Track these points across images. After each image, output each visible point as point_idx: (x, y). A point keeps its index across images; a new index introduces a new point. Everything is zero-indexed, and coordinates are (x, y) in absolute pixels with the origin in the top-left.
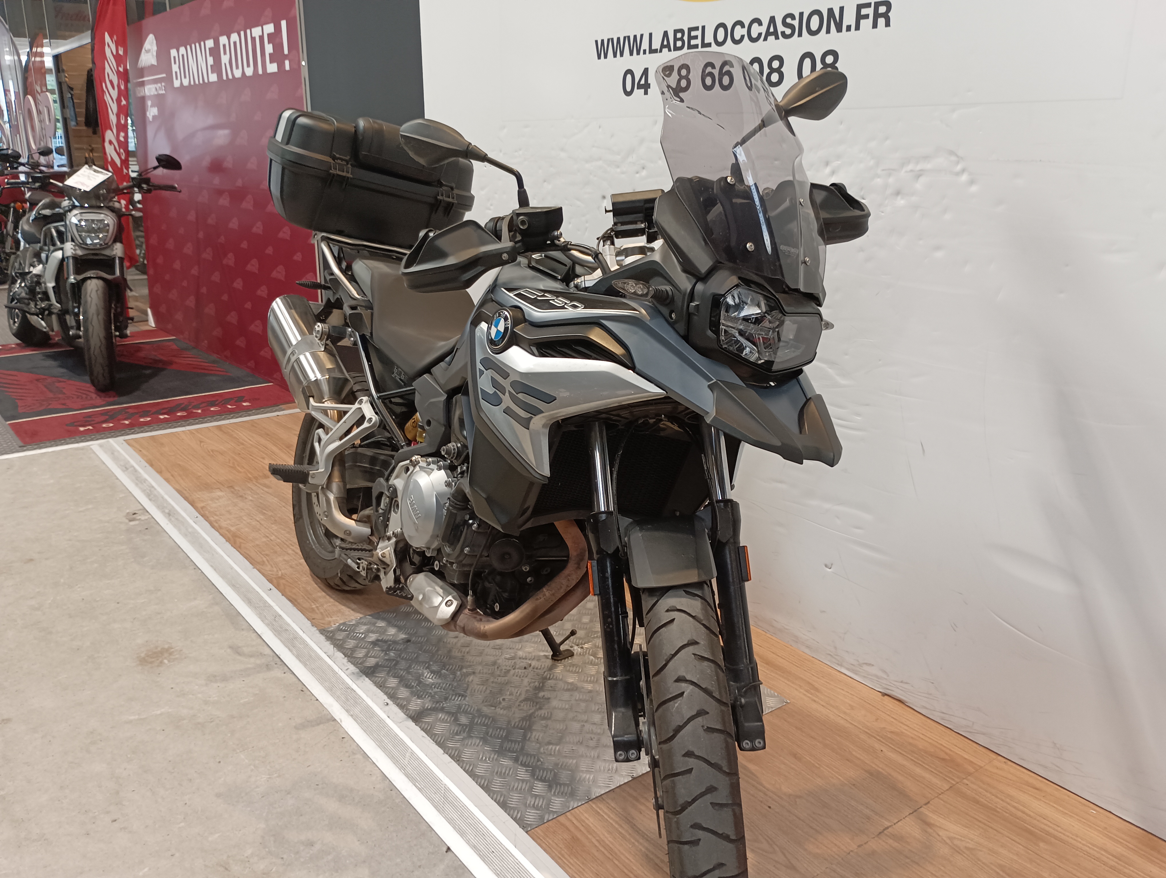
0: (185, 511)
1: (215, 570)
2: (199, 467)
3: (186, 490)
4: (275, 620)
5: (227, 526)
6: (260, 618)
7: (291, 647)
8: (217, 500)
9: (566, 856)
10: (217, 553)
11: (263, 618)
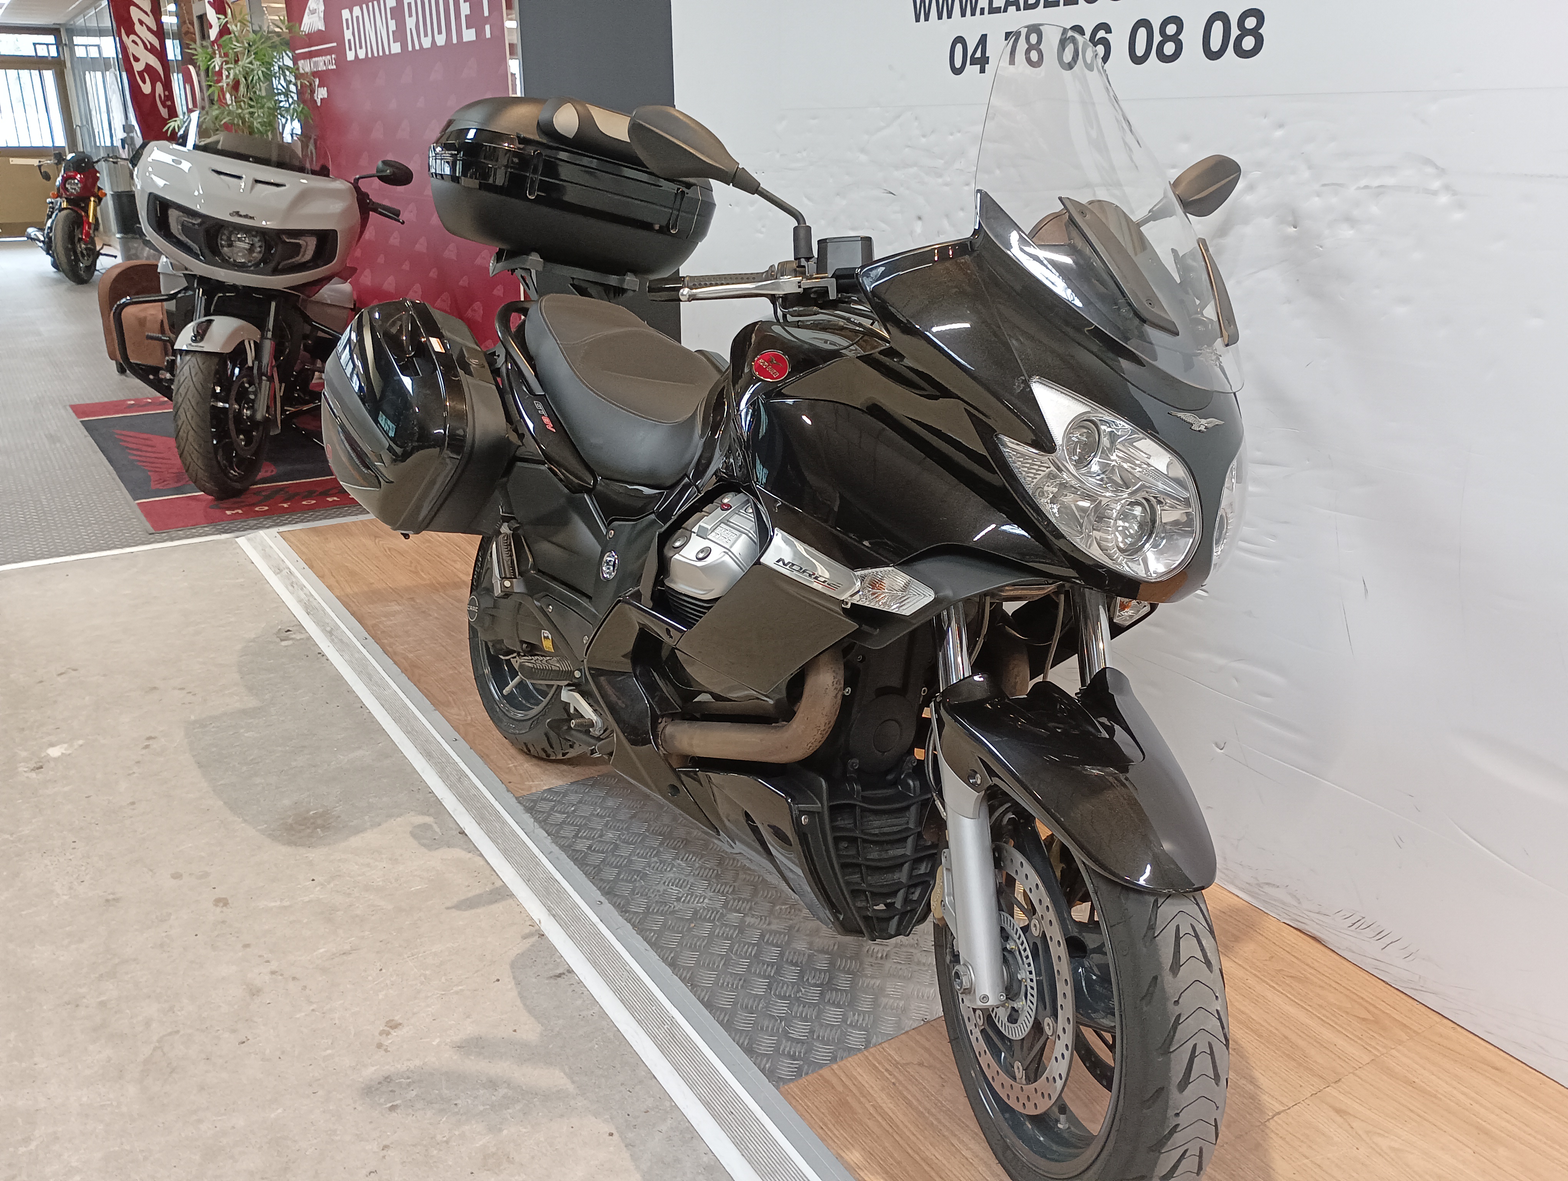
0: (351, 629)
3: (353, 601)
4: (460, 781)
5: (403, 652)
6: (441, 778)
8: (393, 615)
11: (444, 776)
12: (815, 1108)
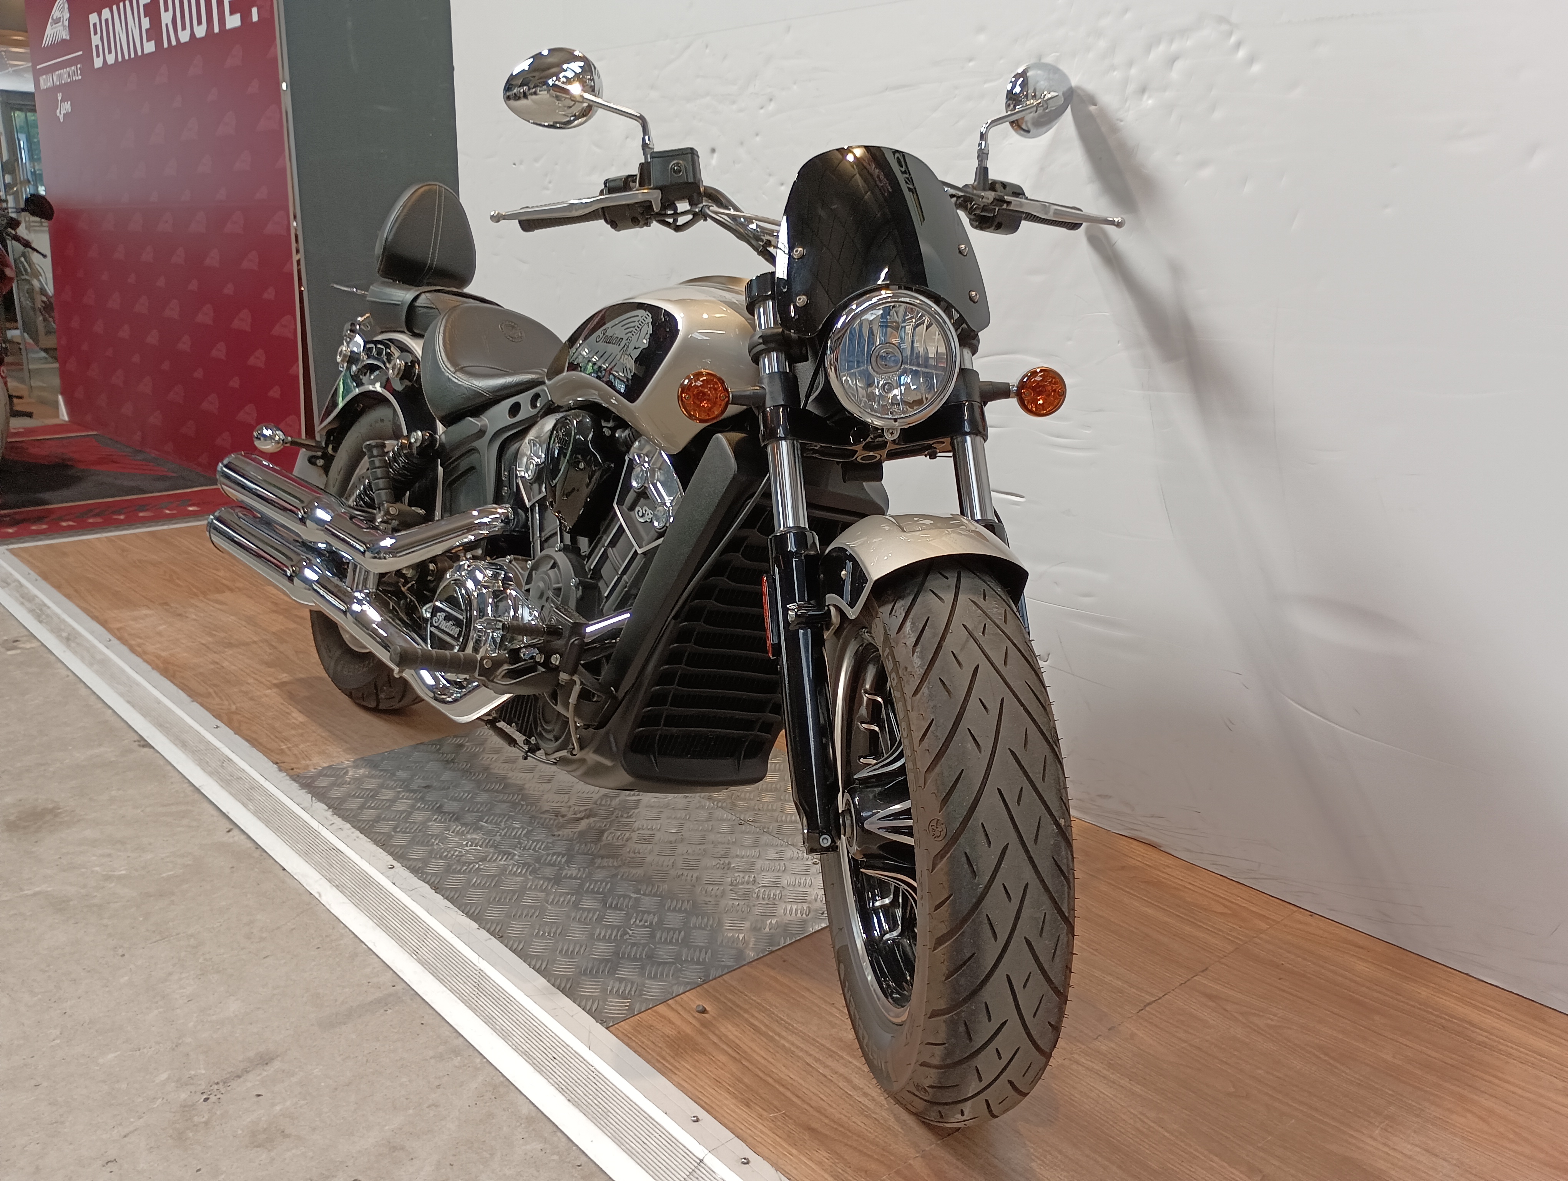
0: (92, 633)
1: (133, 706)
2: (118, 580)
3: (95, 608)
4: (222, 766)
5: (156, 651)
6: (199, 765)
7: (246, 801)
8: (143, 619)
9: (669, 1058)
10: (138, 684)
11: (203, 764)
12: (649, 1043)
